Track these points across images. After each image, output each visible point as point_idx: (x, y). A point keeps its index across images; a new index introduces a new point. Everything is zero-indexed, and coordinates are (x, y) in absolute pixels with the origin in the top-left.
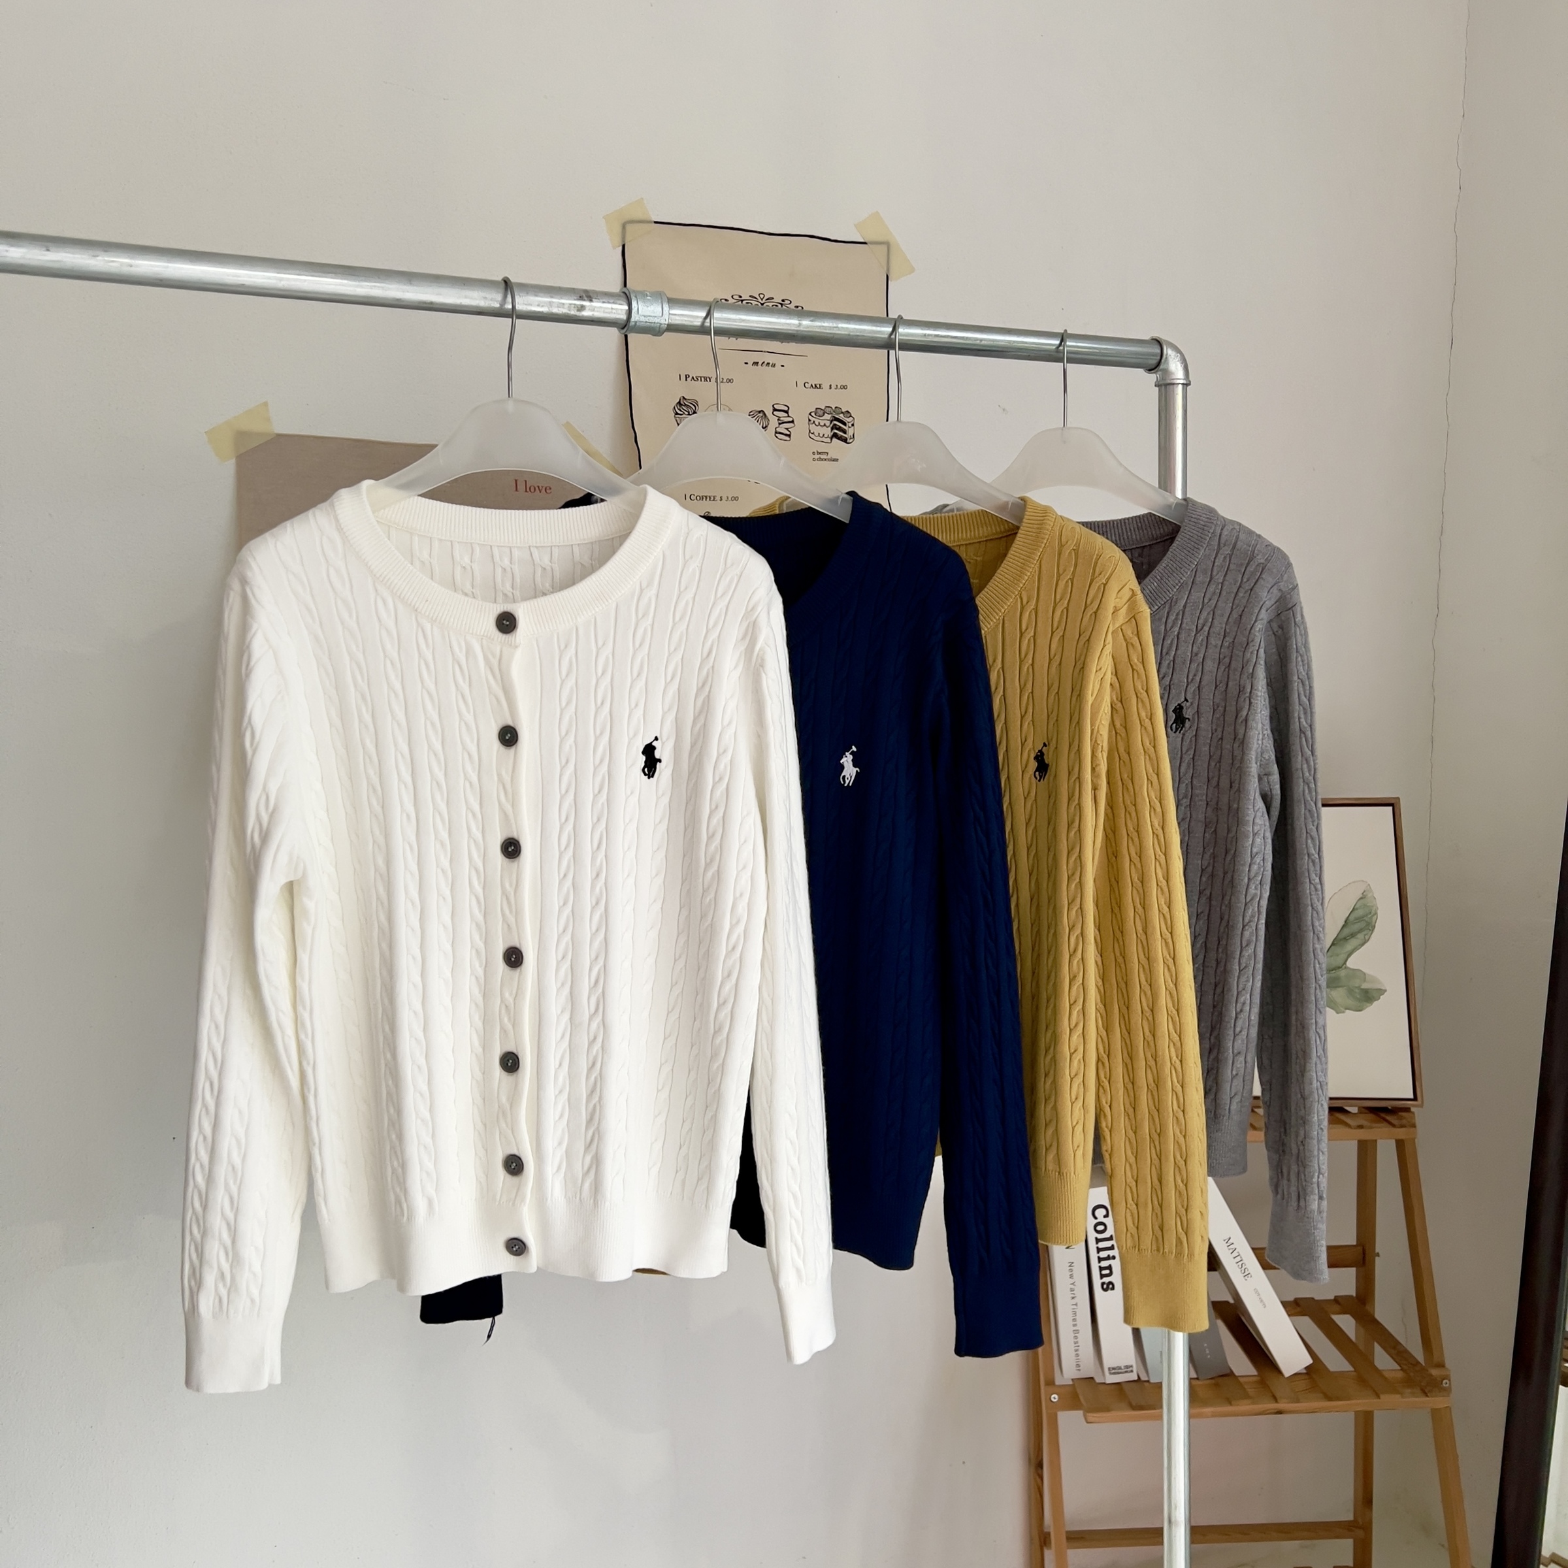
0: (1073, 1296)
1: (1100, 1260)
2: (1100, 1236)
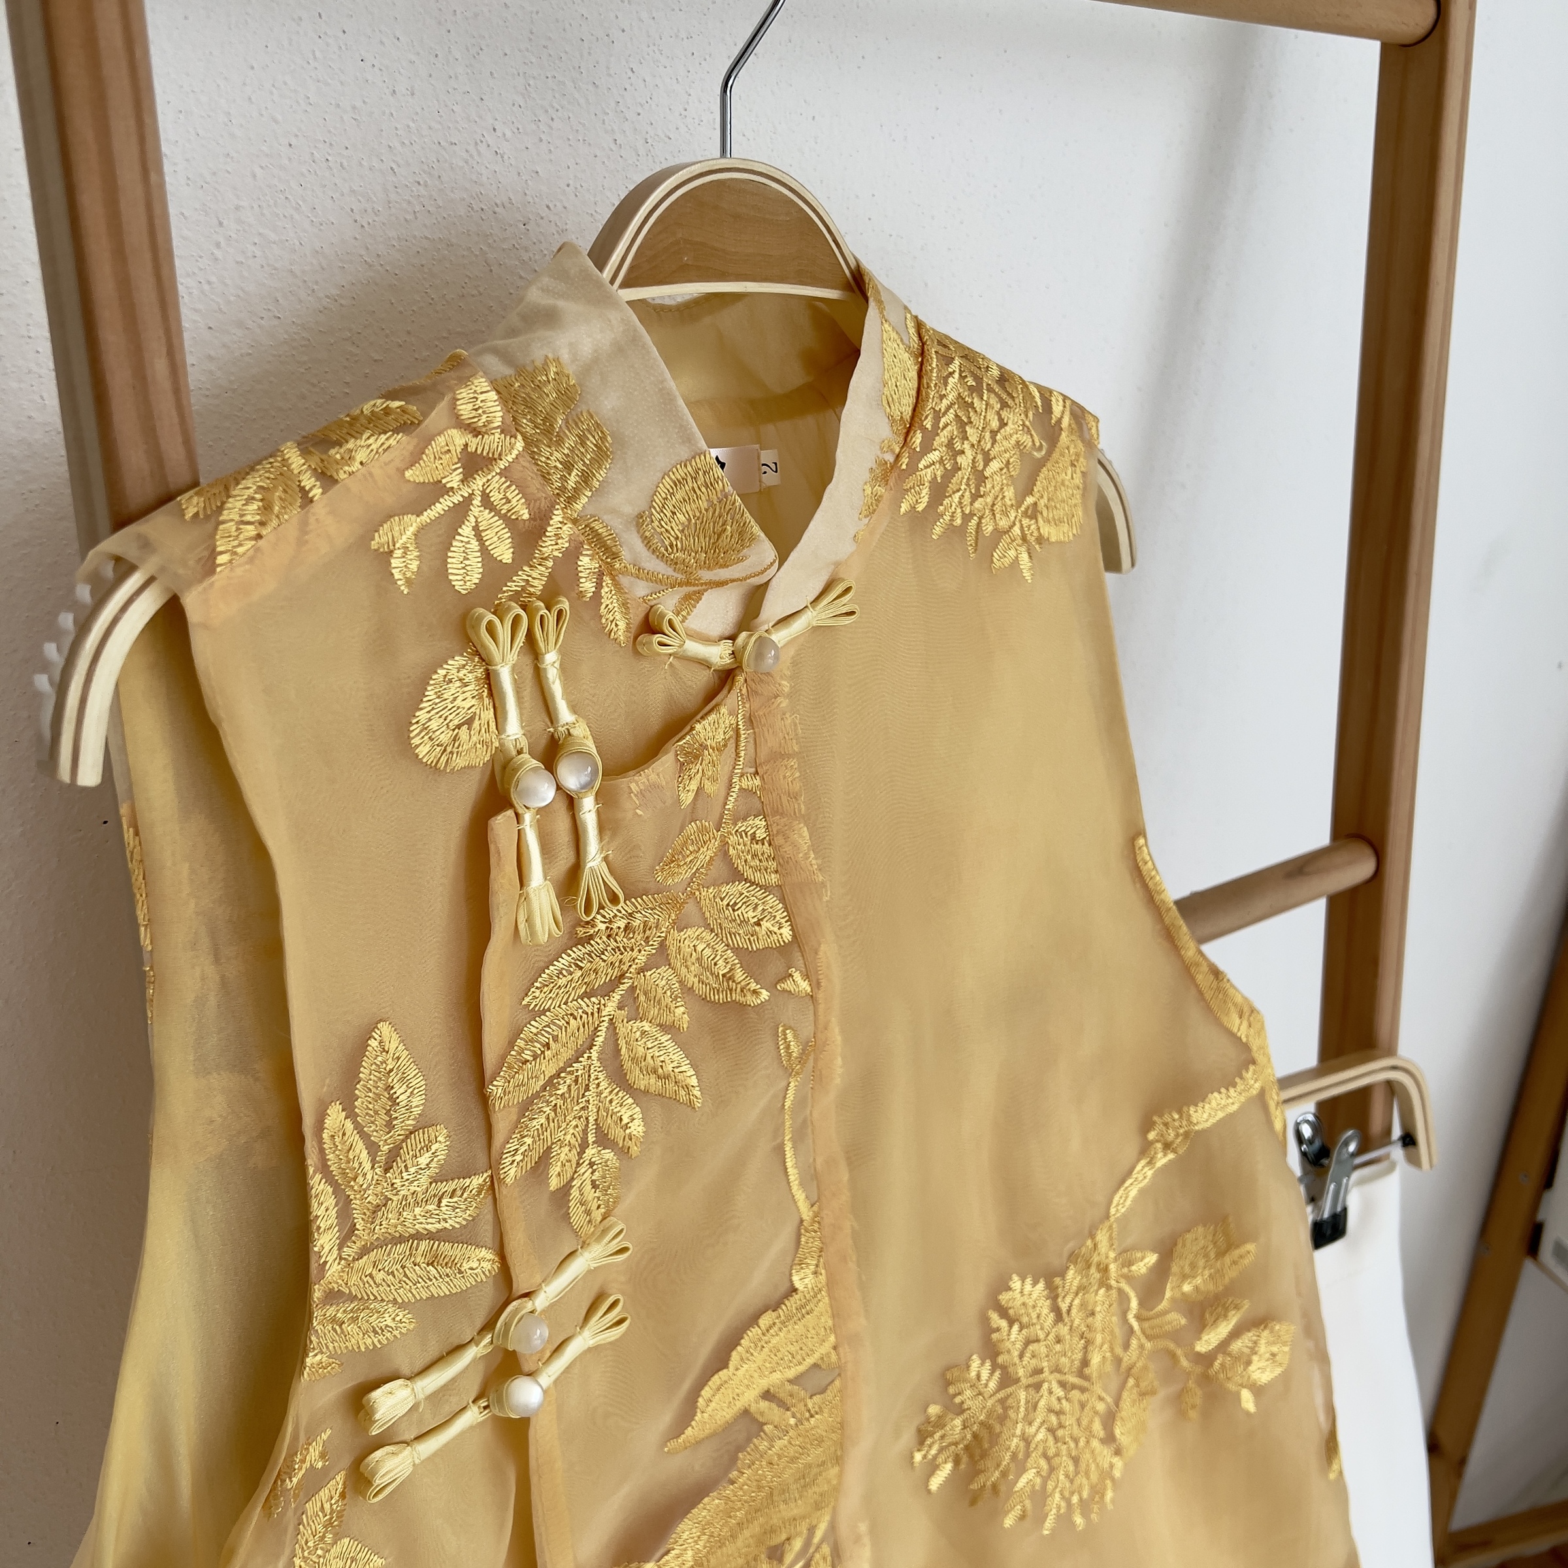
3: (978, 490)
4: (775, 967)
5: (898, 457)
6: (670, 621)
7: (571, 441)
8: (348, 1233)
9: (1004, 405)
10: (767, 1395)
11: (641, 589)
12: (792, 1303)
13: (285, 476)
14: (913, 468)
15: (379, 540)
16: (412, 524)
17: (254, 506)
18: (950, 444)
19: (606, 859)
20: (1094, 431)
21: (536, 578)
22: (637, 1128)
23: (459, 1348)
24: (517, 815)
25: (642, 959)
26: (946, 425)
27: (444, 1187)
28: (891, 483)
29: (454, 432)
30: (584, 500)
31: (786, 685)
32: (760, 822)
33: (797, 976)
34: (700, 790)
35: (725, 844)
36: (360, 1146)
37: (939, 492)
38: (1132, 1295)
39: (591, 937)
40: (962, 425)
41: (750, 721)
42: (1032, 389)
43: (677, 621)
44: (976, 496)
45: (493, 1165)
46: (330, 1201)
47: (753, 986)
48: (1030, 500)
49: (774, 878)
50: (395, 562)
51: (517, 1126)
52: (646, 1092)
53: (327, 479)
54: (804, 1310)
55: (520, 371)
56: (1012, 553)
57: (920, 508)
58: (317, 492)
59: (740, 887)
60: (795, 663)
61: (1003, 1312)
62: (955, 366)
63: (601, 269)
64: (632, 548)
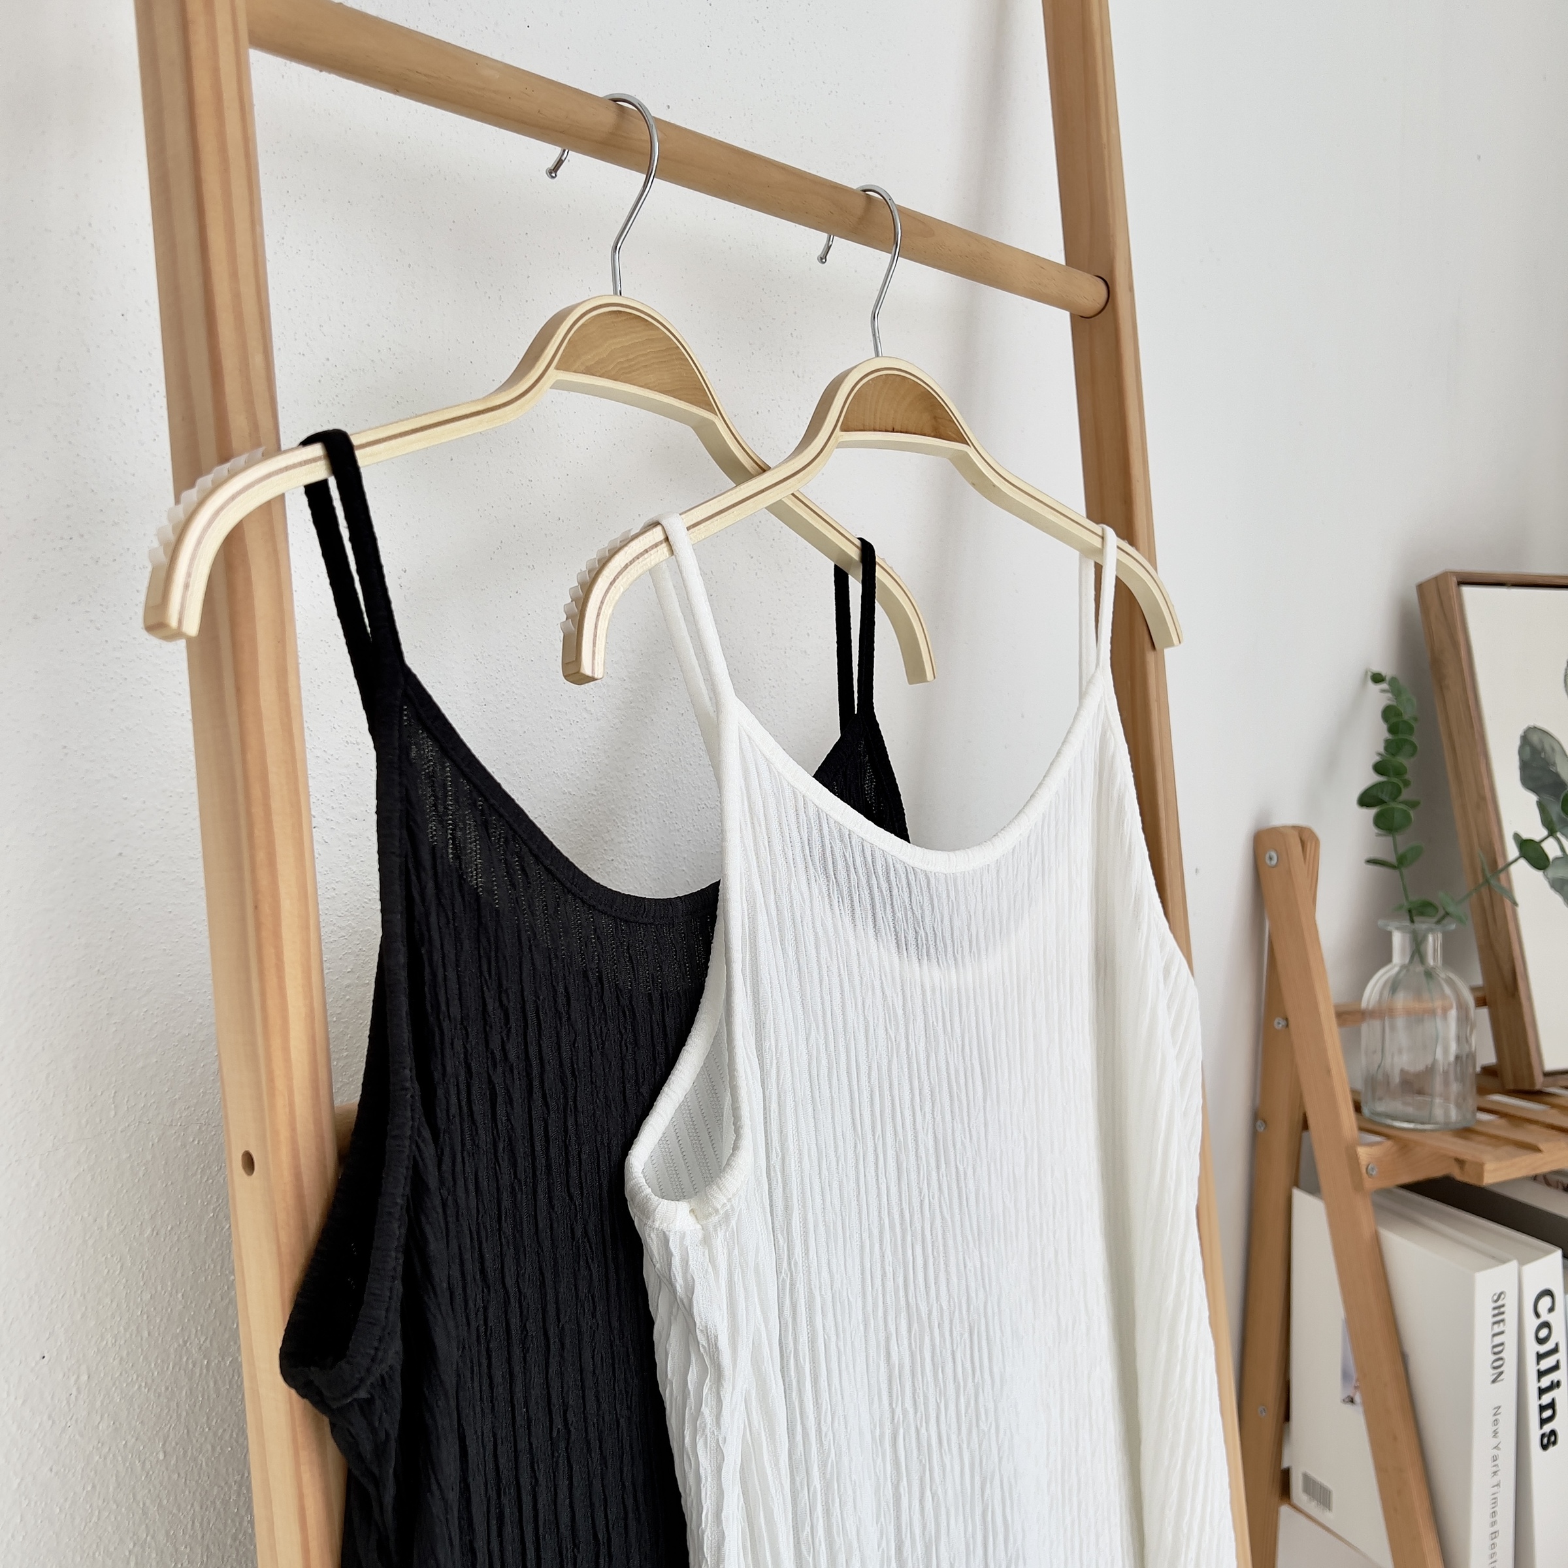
0: (1495, 1469)
1: (1542, 1392)
2: (1543, 1349)
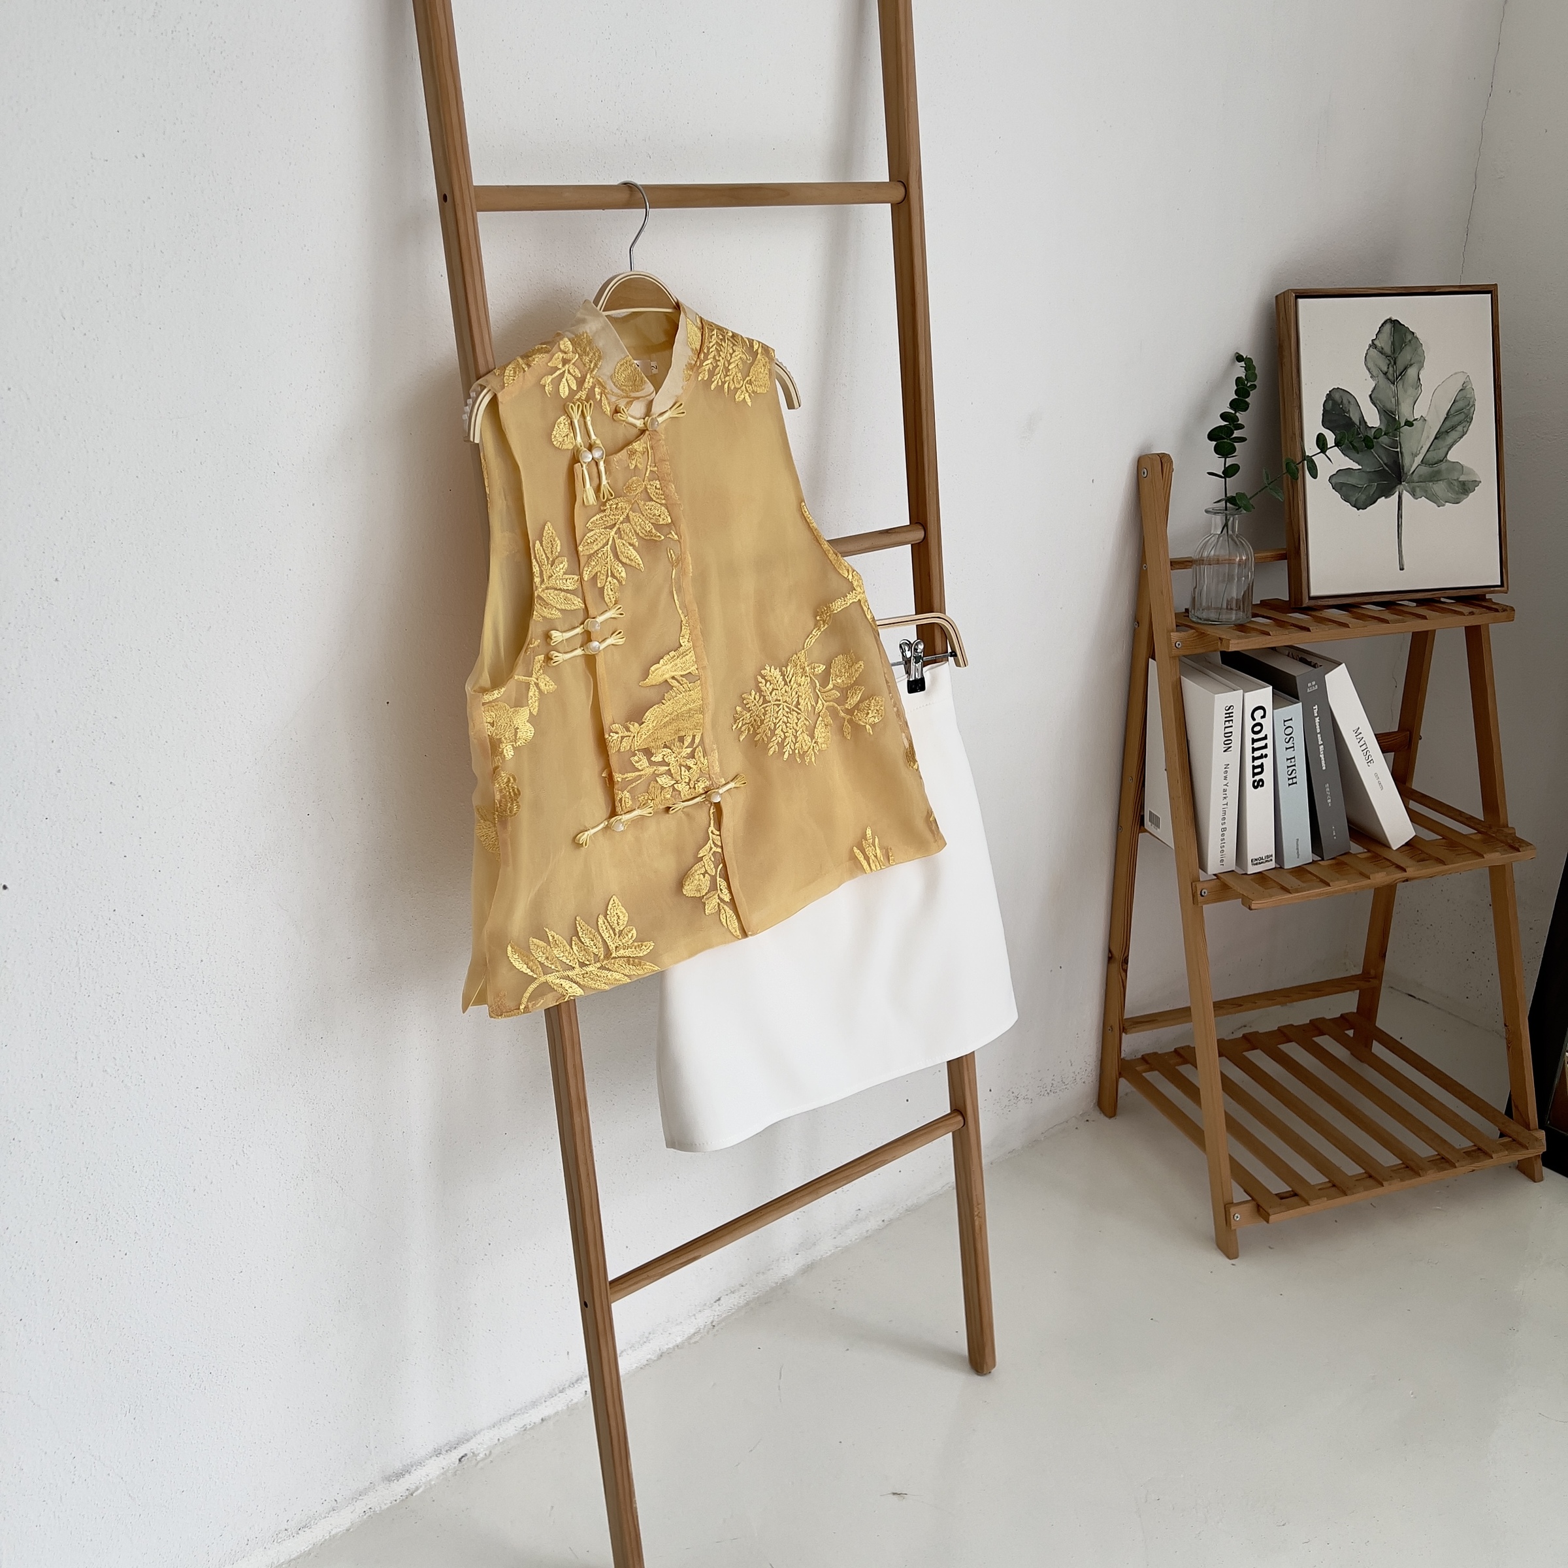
0: (1225, 796)
1: (1254, 759)
2: (1256, 737)
3: (726, 373)
4: (666, 530)
5: (696, 362)
6: (623, 409)
7: (591, 354)
8: (542, 581)
9: (734, 345)
10: (673, 678)
11: (613, 399)
12: (681, 649)
13: (518, 364)
14: (701, 365)
15: (542, 382)
16: (550, 378)
17: (512, 372)
18: (714, 357)
19: (608, 483)
20: (773, 354)
21: (583, 394)
22: (623, 574)
23: (574, 628)
24: (582, 465)
25: (621, 519)
26: (712, 352)
27: (567, 576)
28: (694, 371)
29: (560, 353)
30: (596, 371)
31: (663, 437)
32: (657, 482)
33: (673, 533)
34: (636, 466)
35: (646, 488)
36: (544, 556)
37: (712, 373)
38: (816, 681)
39: (605, 510)
40: (718, 351)
41: (652, 448)
42: (745, 339)
43: (625, 410)
44: (726, 375)
45: (581, 575)
46: (538, 569)
47: (659, 534)
48: (748, 378)
49: (664, 502)
50: (546, 388)
51: (588, 563)
52: (626, 564)
53: (529, 366)
54: (684, 654)
55: (576, 336)
56: (743, 396)
57: (705, 379)
58: (526, 369)
59: (653, 503)
60: (666, 429)
61: (763, 677)
62: (715, 332)
63: (597, 306)
64: (610, 385)
